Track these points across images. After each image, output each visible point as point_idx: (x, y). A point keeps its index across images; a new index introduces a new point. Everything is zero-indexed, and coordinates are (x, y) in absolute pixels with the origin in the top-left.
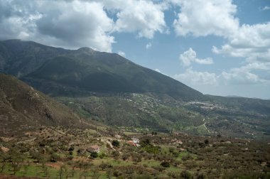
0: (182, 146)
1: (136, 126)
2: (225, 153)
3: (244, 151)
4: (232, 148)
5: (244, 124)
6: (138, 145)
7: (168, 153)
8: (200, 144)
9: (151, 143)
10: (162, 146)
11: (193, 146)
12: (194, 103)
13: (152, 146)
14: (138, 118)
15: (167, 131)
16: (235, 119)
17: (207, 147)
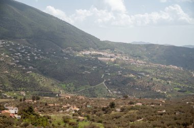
0: (79, 113)
1: (5, 90)
2: (138, 118)
3: (161, 114)
4: (145, 111)
5: (154, 79)
6: (16, 116)
7: (63, 124)
8: (103, 109)
9: (36, 112)
10: (52, 116)
11: (95, 112)
12: (88, 53)
13: (37, 116)
14: (9, 77)
15: (52, 95)
16: (143, 74)
17: (113, 113)
